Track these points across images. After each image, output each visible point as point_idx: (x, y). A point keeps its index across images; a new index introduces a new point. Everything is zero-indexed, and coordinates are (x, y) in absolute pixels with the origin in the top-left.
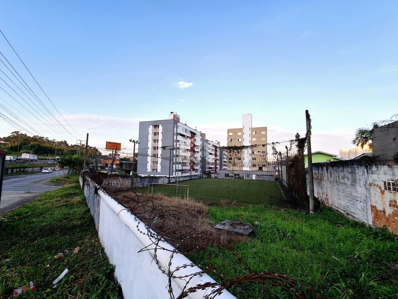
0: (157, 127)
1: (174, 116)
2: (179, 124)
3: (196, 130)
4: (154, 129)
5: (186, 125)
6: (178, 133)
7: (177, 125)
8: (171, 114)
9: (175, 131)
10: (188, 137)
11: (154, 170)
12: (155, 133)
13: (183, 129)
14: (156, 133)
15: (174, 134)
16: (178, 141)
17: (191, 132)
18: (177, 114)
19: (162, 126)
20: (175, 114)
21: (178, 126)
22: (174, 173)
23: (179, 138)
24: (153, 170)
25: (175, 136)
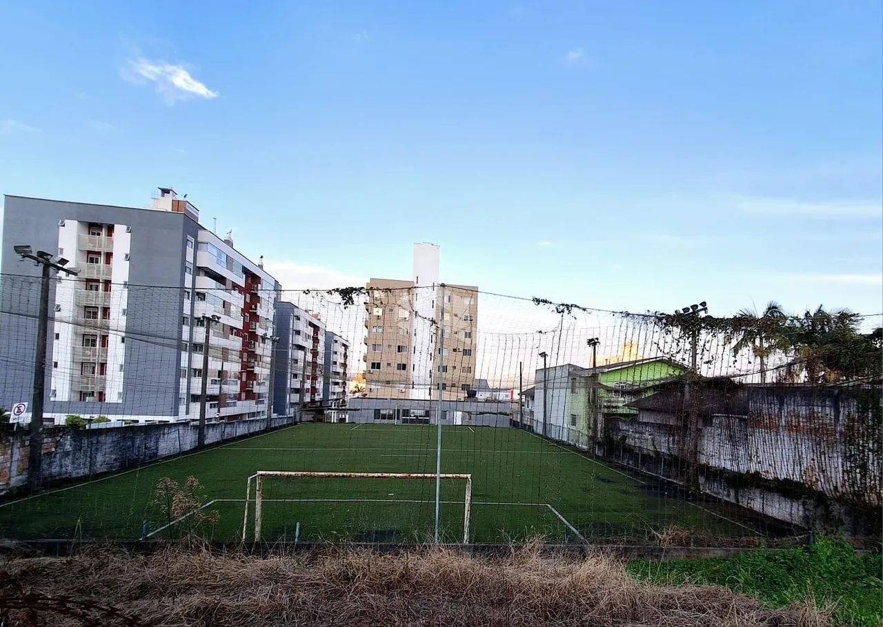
0: (104, 232)
1: (177, 204)
2: (202, 236)
3: (261, 267)
4: (86, 236)
5: (229, 243)
6: (199, 265)
7: (196, 237)
8: (163, 196)
9: (190, 258)
10: (235, 286)
11: (90, 394)
12: (89, 252)
13: (219, 256)
14: (99, 253)
15: (184, 269)
16: (198, 294)
17: (246, 271)
18: (186, 199)
19: (129, 231)
20: (180, 198)
21: (199, 239)
22: (182, 408)
23: (205, 283)
24: (83, 395)
25: (188, 278)
